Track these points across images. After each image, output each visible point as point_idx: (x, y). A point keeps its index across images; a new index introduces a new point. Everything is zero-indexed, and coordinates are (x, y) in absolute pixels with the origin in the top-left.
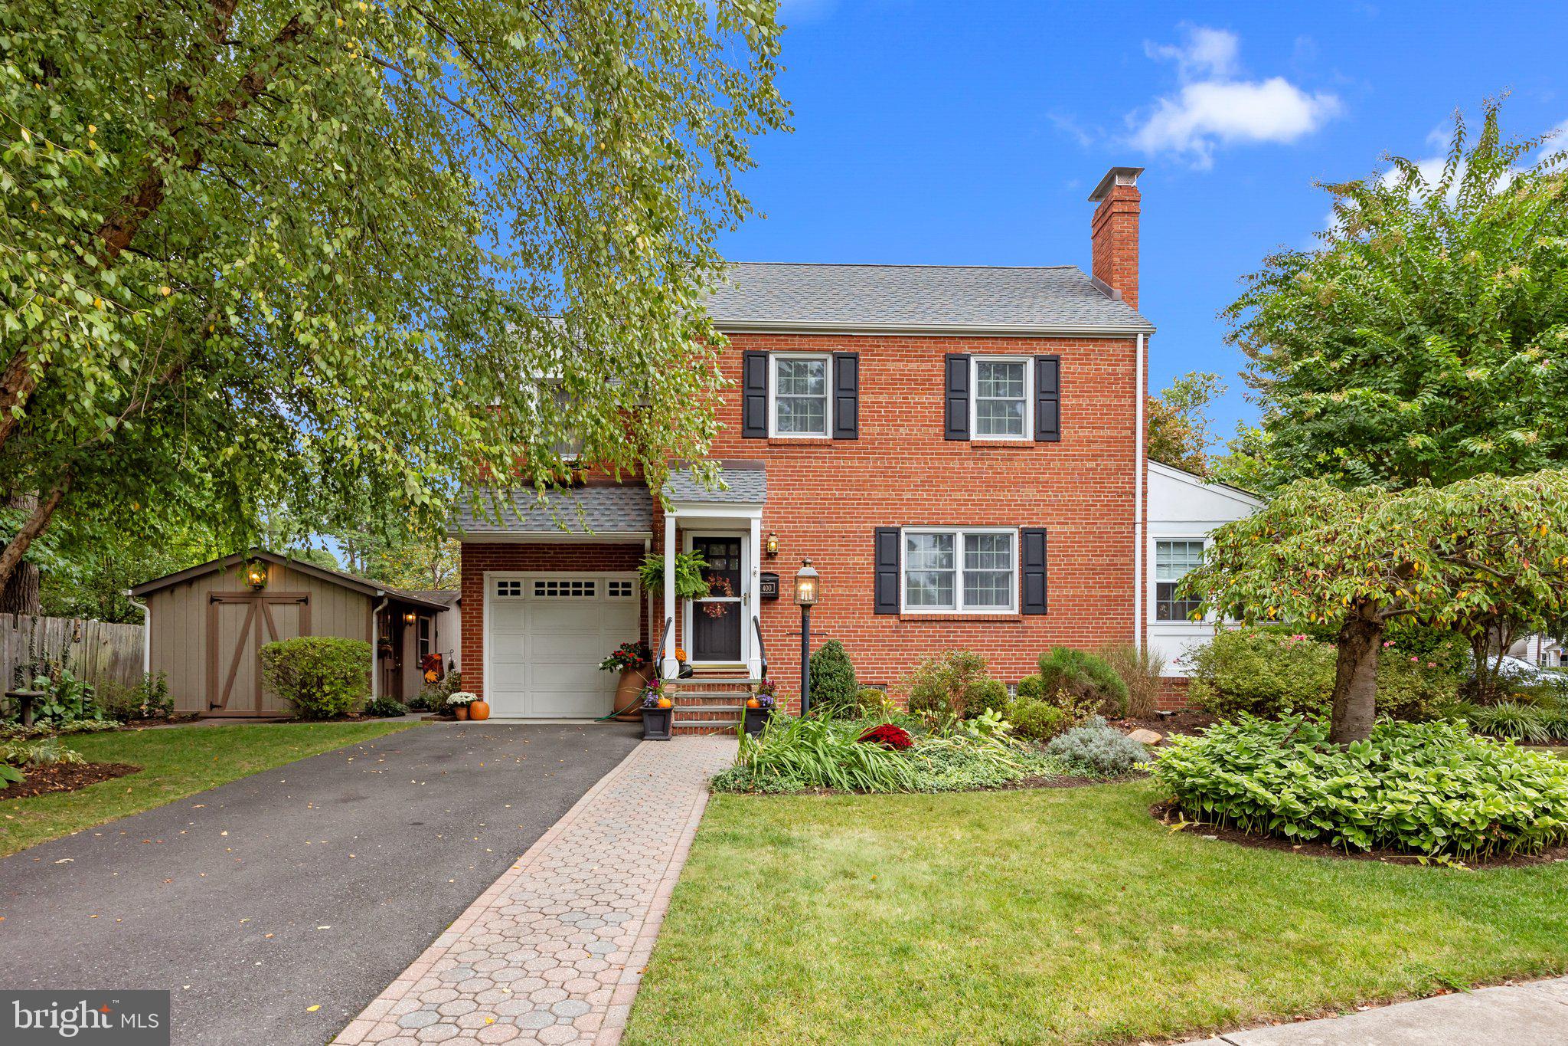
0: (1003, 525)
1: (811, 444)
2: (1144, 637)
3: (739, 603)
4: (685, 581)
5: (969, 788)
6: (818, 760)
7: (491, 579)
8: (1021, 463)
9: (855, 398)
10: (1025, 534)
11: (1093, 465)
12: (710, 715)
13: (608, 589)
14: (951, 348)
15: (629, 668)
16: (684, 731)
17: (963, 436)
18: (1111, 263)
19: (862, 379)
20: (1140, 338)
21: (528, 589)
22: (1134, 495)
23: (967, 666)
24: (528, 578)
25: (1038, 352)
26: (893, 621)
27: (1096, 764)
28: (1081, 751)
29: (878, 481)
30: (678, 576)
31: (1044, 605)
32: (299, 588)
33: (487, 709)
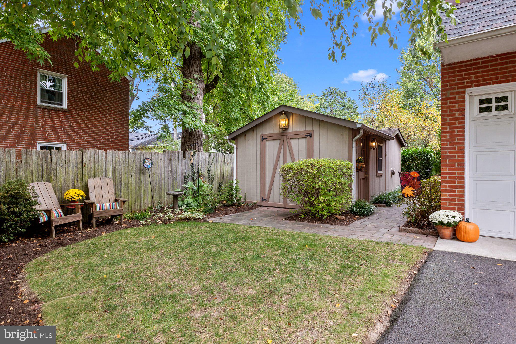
7: (473, 97)
32: (306, 128)
33: (477, 230)
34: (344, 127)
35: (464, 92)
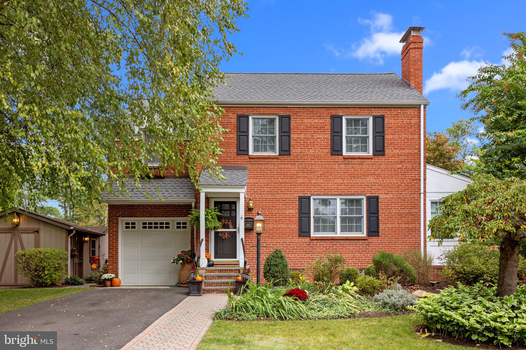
0: (358, 194)
1: (269, 158)
2: (425, 247)
3: (236, 232)
4: (210, 222)
5: (333, 318)
6: (263, 305)
7: (122, 221)
8: (367, 165)
9: (289, 136)
10: (369, 198)
11: (400, 166)
12: (221, 284)
13: (176, 225)
14: (334, 112)
15: (185, 262)
16: (209, 291)
17: (339, 153)
18: (410, 72)
19: (292, 127)
20: (422, 107)
21: (139, 226)
22: (420, 180)
23: (337, 261)
24: (139, 221)
25: (374, 114)
26: (307, 240)
27: (394, 307)
28: (387, 300)
29: (300, 174)
30: (206, 219)
31: (378, 232)
32: (35, 226)
33: (120, 282)
34: (62, 228)
35: (118, 219)
